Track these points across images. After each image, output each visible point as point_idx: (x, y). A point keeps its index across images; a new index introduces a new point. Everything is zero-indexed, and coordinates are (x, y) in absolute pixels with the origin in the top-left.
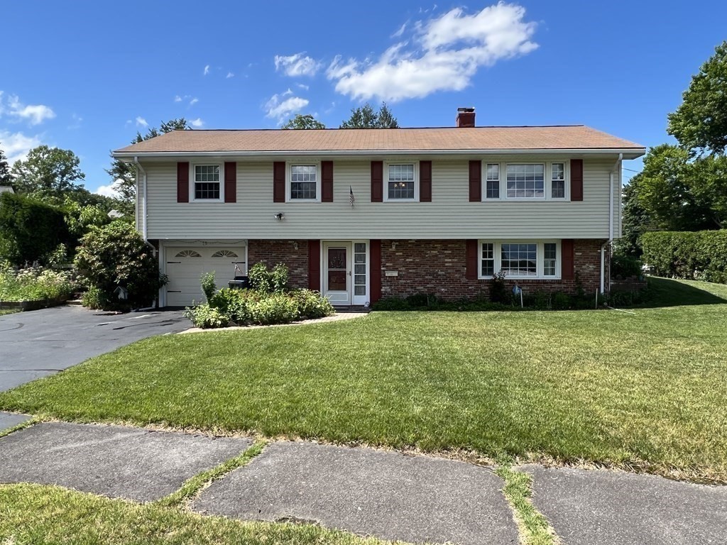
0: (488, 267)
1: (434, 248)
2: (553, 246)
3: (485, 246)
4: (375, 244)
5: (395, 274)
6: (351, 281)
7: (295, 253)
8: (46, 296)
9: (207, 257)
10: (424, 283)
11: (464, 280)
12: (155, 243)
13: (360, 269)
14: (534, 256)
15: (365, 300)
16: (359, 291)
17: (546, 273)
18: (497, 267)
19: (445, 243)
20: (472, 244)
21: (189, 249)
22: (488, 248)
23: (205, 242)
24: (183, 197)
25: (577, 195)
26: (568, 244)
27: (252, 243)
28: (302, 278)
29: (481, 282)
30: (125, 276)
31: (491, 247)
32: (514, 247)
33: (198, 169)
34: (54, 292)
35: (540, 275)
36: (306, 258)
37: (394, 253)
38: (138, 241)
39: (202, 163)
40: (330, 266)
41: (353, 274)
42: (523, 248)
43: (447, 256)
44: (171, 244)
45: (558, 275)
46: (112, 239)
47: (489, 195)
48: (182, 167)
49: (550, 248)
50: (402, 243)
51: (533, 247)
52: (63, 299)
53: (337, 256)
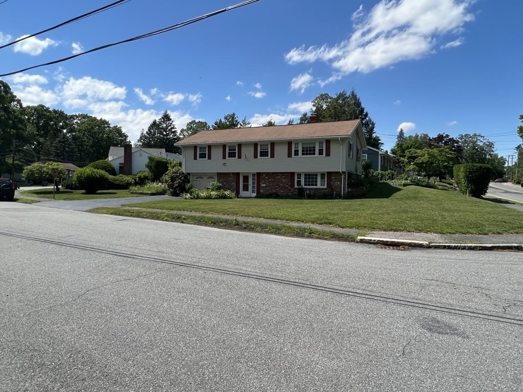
0: (299, 183)
1: (279, 175)
2: (324, 174)
3: (298, 175)
4: (259, 174)
5: (265, 185)
6: (250, 188)
7: (231, 177)
8: (158, 192)
9: (205, 178)
10: (275, 189)
11: (289, 188)
12: (189, 174)
13: (253, 183)
14: (316, 178)
15: (254, 195)
16: (253, 192)
17: (321, 185)
18: (303, 183)
19: (283, 173)
20: (293, 174)
21: (200, 176)
22: (299, 175)
23: (204, 173)
24: (195, 158)
25: (328, 154)
26: (329, 174)
27: (218, 174)
28: (234, 186)
29: (296, 189)
30: (177, 185)
31: (300, 174)
32: (309, 175)
33: (200, 148)
34: (160, 190)
35: (319, 186)
36: (235, 179)
37: (264, 177)
38: (183, 173)
39: (201, 146)
40: (243, 182)
41: (251, 185)
42: (313, 175)
43: (284, 178)
44: (194, 174)
45: (325, 187)
46: (174, 173)
47: (295, 155)
48: (195, 147)
49: (323, 175)
50: (267, 174)
51: (316, 175)
52: (163, 193)
53: (246, 178)
